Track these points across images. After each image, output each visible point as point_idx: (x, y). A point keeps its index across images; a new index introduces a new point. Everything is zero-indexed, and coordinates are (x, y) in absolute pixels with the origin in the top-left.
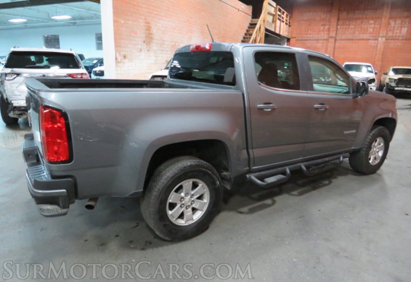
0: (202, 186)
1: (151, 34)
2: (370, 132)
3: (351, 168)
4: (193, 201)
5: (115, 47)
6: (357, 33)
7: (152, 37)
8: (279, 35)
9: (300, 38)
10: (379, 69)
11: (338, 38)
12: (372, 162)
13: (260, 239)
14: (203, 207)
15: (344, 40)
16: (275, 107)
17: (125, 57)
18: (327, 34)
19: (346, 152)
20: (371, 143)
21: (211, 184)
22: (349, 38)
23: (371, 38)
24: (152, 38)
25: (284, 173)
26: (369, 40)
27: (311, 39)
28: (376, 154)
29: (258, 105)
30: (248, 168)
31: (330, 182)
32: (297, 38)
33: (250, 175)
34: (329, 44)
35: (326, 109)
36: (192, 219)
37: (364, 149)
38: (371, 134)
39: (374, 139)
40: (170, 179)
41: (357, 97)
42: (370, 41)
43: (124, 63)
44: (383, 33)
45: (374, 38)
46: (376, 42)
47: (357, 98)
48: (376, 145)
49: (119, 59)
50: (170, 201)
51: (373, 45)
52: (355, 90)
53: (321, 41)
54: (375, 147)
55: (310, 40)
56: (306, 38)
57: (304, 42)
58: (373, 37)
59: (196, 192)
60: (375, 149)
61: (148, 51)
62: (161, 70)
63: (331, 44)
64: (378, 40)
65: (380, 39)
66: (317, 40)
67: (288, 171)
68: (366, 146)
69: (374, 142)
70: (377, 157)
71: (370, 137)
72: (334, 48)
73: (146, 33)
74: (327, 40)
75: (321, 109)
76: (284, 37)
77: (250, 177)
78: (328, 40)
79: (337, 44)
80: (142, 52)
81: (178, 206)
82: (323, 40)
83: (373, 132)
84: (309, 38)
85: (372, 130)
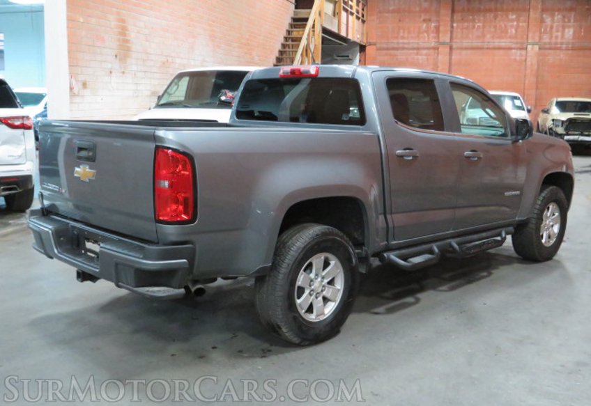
0: (335, 264)
1: (127, 41)
2: (540, 194)
3: (515, 255)
4: (324, 286)
5: (70, 66)
6: (488, 36)
7: (128, 47)
8: (345, 40)
9: (385, 46)
10: (533, 102)
11: (455, 46)
12: (545, 242)
13: (416, 337)
14: (336, 297)
15: (466, 49)
16: (418, 155)
17: (85, 85)
18: (435, 38)
19: (508, 225)
20: (542, 212)
21: (346, 261)
22: (475, 45)
23: (514, 46)
24: (129, 49)
25: (431, 252)
26: (510, 49)
27: (406, 46)
28: (550, 229)
29: (398, 151)
30: (386, 242)
31: (490, 274)
32: (378, 45)
33: (388, 254)
34: (440, 57)
35: (479, 158)
36: (323, 314)
37: (533, 221)
38: (541, 198)
39: (545, 207)
40: (301, 252)
41: (517, 141)
42: (513, 51)
43: (83, 96)
44: (533, 36)
45: (518, 46)
46: (524, 52)
47: (518, 144)
48: (549, 214)
49: (76, 90)
50: (300, 283)
51: (518, 58)
52: (515, 131)
53: (424, 52)
54: (547, 218)
55: (403, 48)
56: (396, 46)
57: (392, 52)
58: (517, 43)
59: (328, 272)
60: (548, 222)
61: (123, 73)
62: (150, 109)
63: (443, 57)
64: (526, 49)
65: (529, 47)
66: (418, 49)
67: (436, 250)
68: (535, 216)
69: (546, 210)
70: (551, 233)
71: (539, 202)
72: (450, 64)
73: (119, 40)
74: (436, 49)
75: (473, 157)
76: (354, 43)
77: (388, 256)
78: (438, 49)
79: (453, 57)
80: (113, 74)
81: (307, 292)
82: (428, 49)
83: (543, 195)
84: (401, 45)
85: (541, 191)
